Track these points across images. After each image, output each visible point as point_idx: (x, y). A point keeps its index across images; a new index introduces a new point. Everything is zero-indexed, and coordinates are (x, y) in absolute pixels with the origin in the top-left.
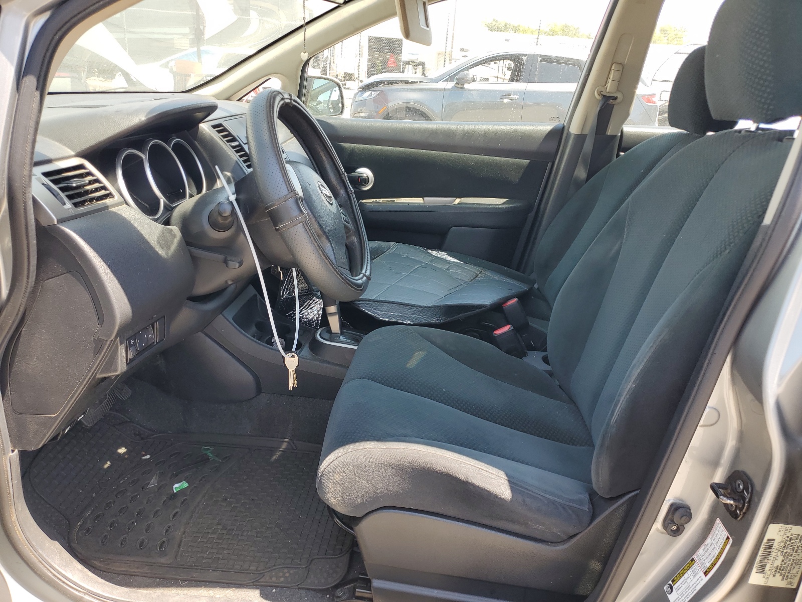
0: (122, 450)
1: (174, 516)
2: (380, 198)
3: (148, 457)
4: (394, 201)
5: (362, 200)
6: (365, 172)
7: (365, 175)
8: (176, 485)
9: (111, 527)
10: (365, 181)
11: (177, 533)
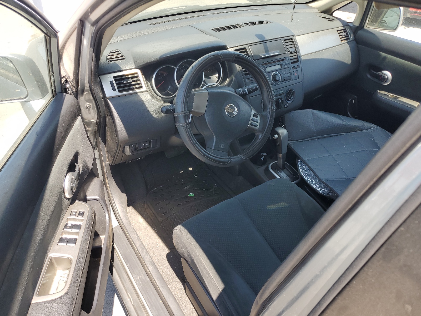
0: (191, 169)
1: (179, 205)
2: (390, 92)
3: (196, 176)
4: (398, 98)
5: (379, 90)
6: (388, 74)
7: (386, 76)
8: (191, 194)
9: (161, 196)
10: (386, 79)
11: (173, 212)
